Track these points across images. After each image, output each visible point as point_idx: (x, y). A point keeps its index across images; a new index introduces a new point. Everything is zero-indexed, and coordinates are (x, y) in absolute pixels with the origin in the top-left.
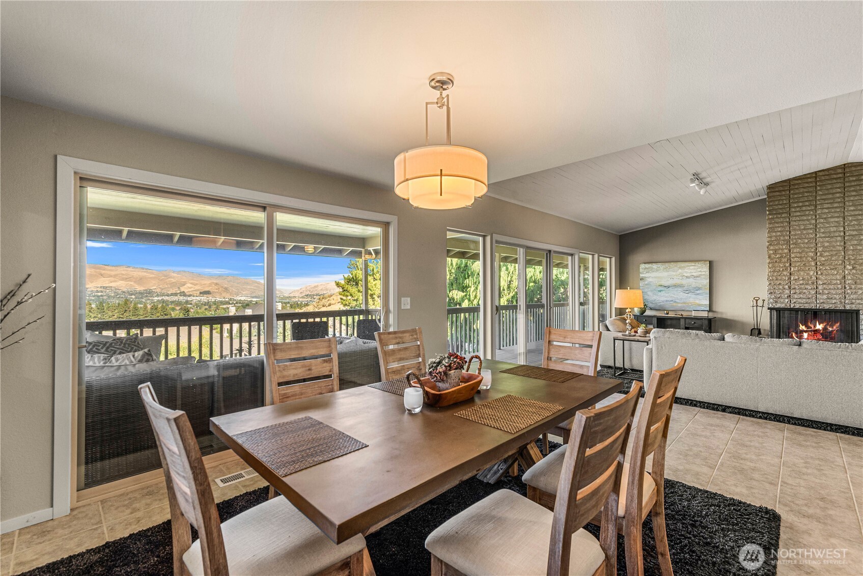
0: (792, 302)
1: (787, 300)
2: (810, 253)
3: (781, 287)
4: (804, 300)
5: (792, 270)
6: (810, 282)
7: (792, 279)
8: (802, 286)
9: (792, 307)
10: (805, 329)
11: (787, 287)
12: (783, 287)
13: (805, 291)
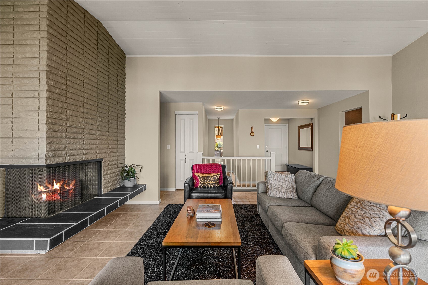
0: (68, 155)
1: (64, 152)
2: (81, 98)
3: (59, 134)
4: (76, 151)
5: (68, 114)
6: (81, 130)
7: (68, 125)
8: (75, 135)
9: (67, 161)
10: (43, 190)
11: (64, 134)
12: (61, 135)
13: (76, 140)
